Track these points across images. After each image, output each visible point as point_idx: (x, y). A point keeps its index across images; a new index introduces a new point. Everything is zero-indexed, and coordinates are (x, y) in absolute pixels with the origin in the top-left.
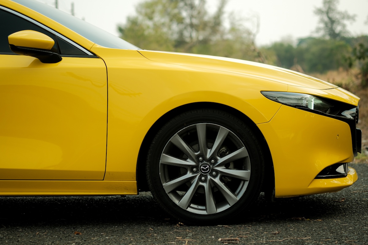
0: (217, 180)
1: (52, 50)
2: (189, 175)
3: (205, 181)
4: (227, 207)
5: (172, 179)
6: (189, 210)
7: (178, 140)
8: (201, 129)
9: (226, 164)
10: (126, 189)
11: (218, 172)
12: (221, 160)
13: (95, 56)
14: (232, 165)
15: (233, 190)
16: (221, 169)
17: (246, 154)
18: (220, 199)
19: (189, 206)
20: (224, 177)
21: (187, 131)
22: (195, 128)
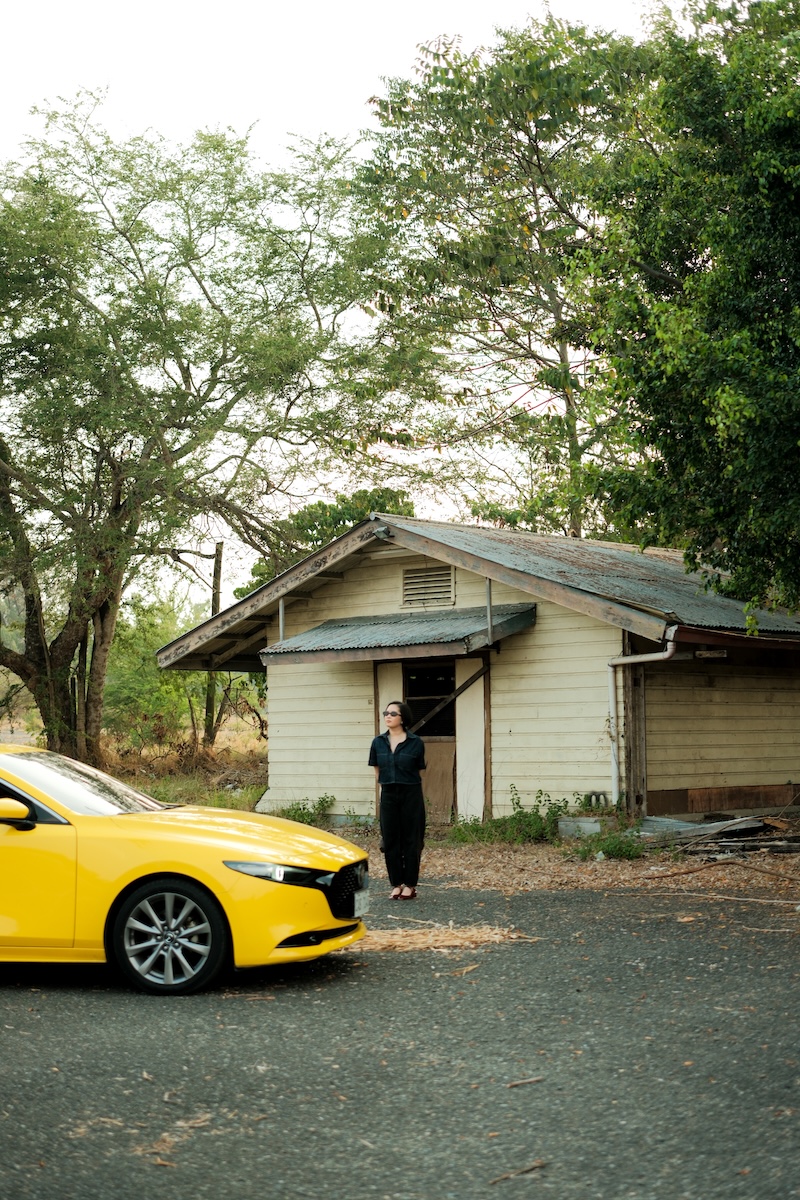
0: (179, 953)
1: (27, 818)
2: (153, 942)
3: (166, 951)
4: (183, 980)
5: (137, 943)
6: (148, 977)
7: (146, 906)
8: (169, 898)
9: (189, 937)
10: (95, 957)
11: (180, 944)
12: (184, 932)
13: (69, 824)
14: (195, 939)
15: (193, 965)
16: (184, 942)
17: (209, 930)
18: (178, 970)
19: (148, 973)
20: (186, 951)
21: (155, 899)
22: (163, 898)
